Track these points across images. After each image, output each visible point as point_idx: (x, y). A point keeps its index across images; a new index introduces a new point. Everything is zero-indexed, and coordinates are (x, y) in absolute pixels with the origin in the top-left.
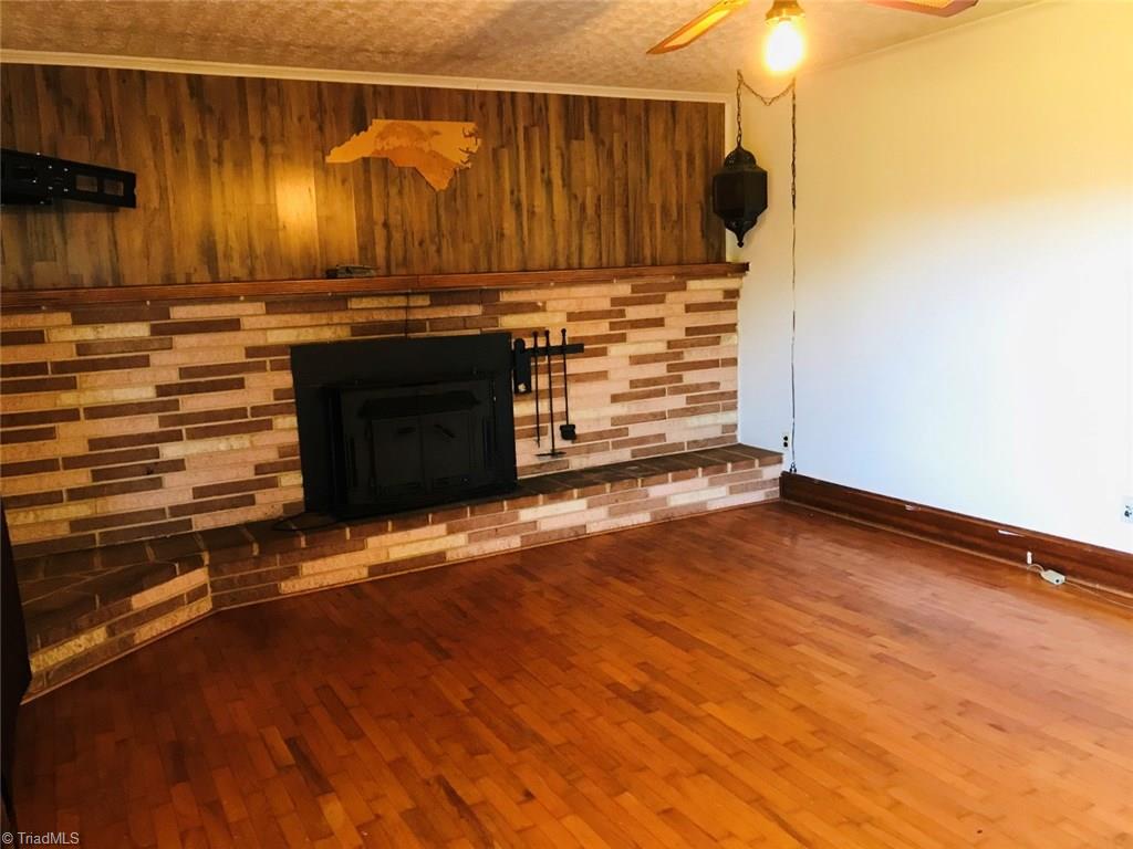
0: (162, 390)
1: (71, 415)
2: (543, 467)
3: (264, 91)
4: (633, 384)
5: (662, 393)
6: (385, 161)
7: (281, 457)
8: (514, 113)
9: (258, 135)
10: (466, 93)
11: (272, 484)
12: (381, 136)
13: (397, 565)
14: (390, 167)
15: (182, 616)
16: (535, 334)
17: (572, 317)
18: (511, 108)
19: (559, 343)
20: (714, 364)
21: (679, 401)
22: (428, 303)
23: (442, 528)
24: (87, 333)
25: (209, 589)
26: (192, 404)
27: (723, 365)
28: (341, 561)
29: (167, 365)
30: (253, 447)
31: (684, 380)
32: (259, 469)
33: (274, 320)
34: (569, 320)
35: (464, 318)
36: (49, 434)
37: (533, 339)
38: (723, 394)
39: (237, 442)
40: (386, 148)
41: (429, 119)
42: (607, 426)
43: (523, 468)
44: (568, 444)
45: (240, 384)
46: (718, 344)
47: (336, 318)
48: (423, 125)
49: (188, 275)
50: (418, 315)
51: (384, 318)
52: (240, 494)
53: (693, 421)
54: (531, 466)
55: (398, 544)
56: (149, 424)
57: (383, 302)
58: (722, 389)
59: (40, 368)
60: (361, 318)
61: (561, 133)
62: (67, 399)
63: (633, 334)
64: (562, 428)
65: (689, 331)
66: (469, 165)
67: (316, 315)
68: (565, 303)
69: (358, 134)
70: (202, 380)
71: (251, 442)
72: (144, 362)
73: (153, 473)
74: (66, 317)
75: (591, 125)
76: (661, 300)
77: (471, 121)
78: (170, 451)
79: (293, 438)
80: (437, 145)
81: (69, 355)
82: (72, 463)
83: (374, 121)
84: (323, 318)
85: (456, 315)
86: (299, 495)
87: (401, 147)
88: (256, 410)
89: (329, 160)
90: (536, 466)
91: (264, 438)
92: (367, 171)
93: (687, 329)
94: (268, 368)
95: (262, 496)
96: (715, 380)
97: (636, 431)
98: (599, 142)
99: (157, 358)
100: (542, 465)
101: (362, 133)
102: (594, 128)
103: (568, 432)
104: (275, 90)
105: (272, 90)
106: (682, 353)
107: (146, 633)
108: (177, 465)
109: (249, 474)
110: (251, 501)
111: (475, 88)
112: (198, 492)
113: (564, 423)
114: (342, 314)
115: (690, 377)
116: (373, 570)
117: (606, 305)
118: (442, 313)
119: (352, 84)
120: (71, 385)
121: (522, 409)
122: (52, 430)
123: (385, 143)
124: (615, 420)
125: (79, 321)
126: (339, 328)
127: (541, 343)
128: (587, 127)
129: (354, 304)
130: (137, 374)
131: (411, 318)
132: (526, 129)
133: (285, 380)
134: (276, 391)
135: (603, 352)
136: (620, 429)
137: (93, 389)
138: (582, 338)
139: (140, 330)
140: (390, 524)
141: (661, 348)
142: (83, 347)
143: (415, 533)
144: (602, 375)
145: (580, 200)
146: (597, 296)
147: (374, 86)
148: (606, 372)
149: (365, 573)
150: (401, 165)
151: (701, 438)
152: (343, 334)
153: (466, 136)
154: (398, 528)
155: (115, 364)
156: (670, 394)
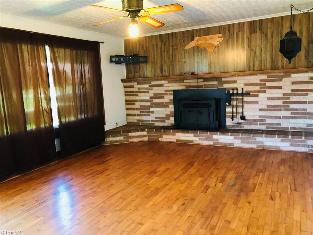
0: (151, 98)
1: (137, 101)
2: (234, 127)
3: (173, 35)
4: (268, 106)
5: (280, 110)
6: (198, 47)
7: (171, 113)
8: (233, 29)
9: (171, 45)
10: (220, 27)
11: (169, 119)
12: (197, 41)
13: (182, 141)
14: (199, 48)
15: (140, 139)
16: (233, 89)
17: (246, 85)
18: (232, 28)
19: (241, 92)
20: (305, 102)
21: (288, 114)
22: (202, 81)
23: (192, 135)
24: (139, 86)
25: (147, 136)
26: (156, 101)
27: (309, 103)
28: (170, 137)
29: (151, 93)
30: (165, 111)
31: (290, 107)
32: (166, 115)
33: (170, 84)
34: (245, 86)
35: (213, 85)
36: (134, 104)
37: (232, 91)
38: (308, 113)
39: (163, 109)
40: (198, 44)
41: (209, 35)
42: (258, 118)
43: (228, 126)
44: (243, 121)
45: (163, 98)
46: (307, 96)
47: (182, 84)
48: (207, 37)
49: (158, 75)
50: (201, 84)
51: (193, 85)
52: (163, 120)
53: (294, 121)
54: (231, 126)
55: (183, 136)
56: (148, 104)
57: (192, 81)
58: (308, 111)
59: (133, 92)
60: (187, 84)
61: (248, 32)
62: (137, 98)
63: (268, 91)
64: (241, 116)
65: (293, 91)
66: (219, 45)
67: (178, 84)
68: (244, 81)
69: (192, 41)
70: (157, 96)
71: (165, 110)
72: (148, 92)
73: (149, 113)
74: (136, 83)
75: (259, 28)
76: (281, 80)
77: (221, 34)
78: (152, 109)
79: (173, 110)
80: (211, 41)
81: (137, 90)
82: (137, 109)
83: (196, 38)
84: (179, 84)
85: (210, 84)
86: (173, 122)
87: (202, 43)
88: (166, 103)
89: (185, 48)
90: (232, 126)
91: (167, 109)
92: (194, 50)
93: (292, 90)
94: (169, 94)
95: (167, 121)
96: (305, 108)
97: (268, 121)
98: (262, 33)
99: (150, 91)
100: (234, 126)
101: (193, 41)
102: (260, 29)
103: (243, 118)
104: (175, 34)
105: (174, 35)
106: (290, 98)
107: (131, 140)
108: (153, 112)
109: (164, 116)
110: (164, 122)
111: (222, 25)
112: (156, 118)
113: (242, 115)
114: (183, 83)
115: (292, 106)
116: (177, 140)
117: (258, 82)
118: (206, 83)
119: (191, 30)
120: (137, 95)
121: (229, 110)
122: (135, 103)
123: (198, 42)
124: (260, 117)
125: (138, 84)
126: (183, 87)
127: (235, 92)
128: (258, 28)
129: (185, 81)
130: (147, 94)
131: (199, 84)
132: (237, 33)
133: (172, 97)
134: (170, 100)
135: (257, 96)
136: (263, 120)
137: (140, 96)
138: (249, 91)
139: (147, 86)
140: (180, 131)
141: (281, 96)
142: (139, 89)
143: (186, 135)
144: (257, 103)
145: (254, 51)
146: (255, 79)
147: (196, 29)
148: (258, 102)
149: (175, 141)
150: (201, 47)
151: (297, 127)
152: (183, 88)
153: (219, 38)
154: (182, 132)
155: (144, 92)
156: (283, 111)
